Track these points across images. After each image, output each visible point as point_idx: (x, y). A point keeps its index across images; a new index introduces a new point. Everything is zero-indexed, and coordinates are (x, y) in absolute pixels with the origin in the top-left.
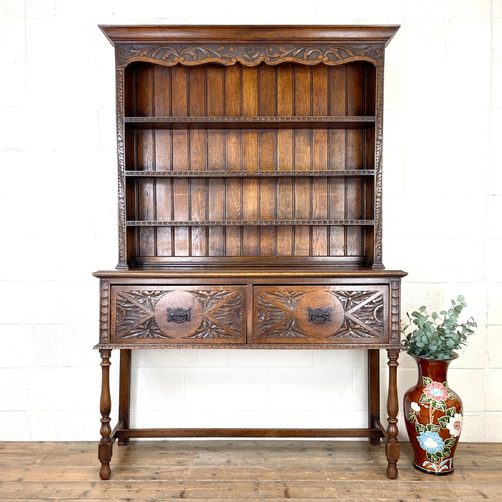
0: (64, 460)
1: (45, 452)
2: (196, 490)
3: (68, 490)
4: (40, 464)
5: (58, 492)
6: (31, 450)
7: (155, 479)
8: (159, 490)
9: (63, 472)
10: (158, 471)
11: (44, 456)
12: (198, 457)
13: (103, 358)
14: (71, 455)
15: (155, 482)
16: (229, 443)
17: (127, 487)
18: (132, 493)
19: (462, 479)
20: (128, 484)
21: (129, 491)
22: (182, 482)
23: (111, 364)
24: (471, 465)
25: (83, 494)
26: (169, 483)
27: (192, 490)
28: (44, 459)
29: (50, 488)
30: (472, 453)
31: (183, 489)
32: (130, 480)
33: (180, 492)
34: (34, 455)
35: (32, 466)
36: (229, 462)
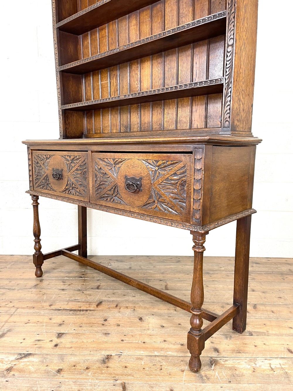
0: (25, 266)
1: (14, 261)
2: (107, 285)
3: (25, 284)
4: (9, 268)
5: (18, 284)
6: (5, 260)
7: (81, 278)
8: (83, 285)
9: (23, 273)
10: (84, 273)
11: (12, 263)
12: (110, 265)
13: (33, 200)
14: (29, 263)
15: (81, 279)
16: (131, 257)
17: (63, 282)
18: (66, 286)
19: (282, 279)
20: (64, 281)
21: (64, 284)
22: (99, 279)
23: (39, 204)
24: (288, 271)
25: (34, 286)
26: (91, 280)
27: (105, 285)
28: (12, 265)
29: (13, 282)
30: (289, 264)
31: (99, 284)
32: (65, 278)
33: (97, 286)
34: (6, 262)
35: (4, 269)
36: (130, 268)
